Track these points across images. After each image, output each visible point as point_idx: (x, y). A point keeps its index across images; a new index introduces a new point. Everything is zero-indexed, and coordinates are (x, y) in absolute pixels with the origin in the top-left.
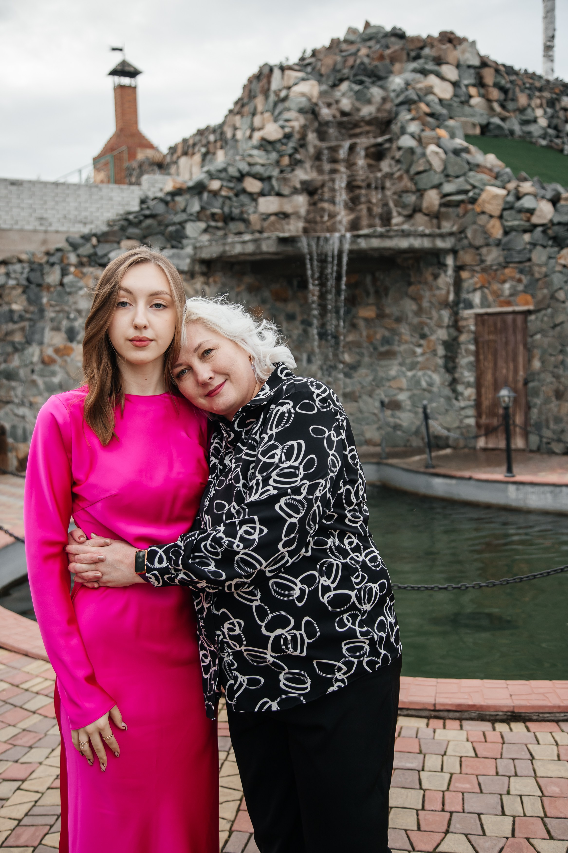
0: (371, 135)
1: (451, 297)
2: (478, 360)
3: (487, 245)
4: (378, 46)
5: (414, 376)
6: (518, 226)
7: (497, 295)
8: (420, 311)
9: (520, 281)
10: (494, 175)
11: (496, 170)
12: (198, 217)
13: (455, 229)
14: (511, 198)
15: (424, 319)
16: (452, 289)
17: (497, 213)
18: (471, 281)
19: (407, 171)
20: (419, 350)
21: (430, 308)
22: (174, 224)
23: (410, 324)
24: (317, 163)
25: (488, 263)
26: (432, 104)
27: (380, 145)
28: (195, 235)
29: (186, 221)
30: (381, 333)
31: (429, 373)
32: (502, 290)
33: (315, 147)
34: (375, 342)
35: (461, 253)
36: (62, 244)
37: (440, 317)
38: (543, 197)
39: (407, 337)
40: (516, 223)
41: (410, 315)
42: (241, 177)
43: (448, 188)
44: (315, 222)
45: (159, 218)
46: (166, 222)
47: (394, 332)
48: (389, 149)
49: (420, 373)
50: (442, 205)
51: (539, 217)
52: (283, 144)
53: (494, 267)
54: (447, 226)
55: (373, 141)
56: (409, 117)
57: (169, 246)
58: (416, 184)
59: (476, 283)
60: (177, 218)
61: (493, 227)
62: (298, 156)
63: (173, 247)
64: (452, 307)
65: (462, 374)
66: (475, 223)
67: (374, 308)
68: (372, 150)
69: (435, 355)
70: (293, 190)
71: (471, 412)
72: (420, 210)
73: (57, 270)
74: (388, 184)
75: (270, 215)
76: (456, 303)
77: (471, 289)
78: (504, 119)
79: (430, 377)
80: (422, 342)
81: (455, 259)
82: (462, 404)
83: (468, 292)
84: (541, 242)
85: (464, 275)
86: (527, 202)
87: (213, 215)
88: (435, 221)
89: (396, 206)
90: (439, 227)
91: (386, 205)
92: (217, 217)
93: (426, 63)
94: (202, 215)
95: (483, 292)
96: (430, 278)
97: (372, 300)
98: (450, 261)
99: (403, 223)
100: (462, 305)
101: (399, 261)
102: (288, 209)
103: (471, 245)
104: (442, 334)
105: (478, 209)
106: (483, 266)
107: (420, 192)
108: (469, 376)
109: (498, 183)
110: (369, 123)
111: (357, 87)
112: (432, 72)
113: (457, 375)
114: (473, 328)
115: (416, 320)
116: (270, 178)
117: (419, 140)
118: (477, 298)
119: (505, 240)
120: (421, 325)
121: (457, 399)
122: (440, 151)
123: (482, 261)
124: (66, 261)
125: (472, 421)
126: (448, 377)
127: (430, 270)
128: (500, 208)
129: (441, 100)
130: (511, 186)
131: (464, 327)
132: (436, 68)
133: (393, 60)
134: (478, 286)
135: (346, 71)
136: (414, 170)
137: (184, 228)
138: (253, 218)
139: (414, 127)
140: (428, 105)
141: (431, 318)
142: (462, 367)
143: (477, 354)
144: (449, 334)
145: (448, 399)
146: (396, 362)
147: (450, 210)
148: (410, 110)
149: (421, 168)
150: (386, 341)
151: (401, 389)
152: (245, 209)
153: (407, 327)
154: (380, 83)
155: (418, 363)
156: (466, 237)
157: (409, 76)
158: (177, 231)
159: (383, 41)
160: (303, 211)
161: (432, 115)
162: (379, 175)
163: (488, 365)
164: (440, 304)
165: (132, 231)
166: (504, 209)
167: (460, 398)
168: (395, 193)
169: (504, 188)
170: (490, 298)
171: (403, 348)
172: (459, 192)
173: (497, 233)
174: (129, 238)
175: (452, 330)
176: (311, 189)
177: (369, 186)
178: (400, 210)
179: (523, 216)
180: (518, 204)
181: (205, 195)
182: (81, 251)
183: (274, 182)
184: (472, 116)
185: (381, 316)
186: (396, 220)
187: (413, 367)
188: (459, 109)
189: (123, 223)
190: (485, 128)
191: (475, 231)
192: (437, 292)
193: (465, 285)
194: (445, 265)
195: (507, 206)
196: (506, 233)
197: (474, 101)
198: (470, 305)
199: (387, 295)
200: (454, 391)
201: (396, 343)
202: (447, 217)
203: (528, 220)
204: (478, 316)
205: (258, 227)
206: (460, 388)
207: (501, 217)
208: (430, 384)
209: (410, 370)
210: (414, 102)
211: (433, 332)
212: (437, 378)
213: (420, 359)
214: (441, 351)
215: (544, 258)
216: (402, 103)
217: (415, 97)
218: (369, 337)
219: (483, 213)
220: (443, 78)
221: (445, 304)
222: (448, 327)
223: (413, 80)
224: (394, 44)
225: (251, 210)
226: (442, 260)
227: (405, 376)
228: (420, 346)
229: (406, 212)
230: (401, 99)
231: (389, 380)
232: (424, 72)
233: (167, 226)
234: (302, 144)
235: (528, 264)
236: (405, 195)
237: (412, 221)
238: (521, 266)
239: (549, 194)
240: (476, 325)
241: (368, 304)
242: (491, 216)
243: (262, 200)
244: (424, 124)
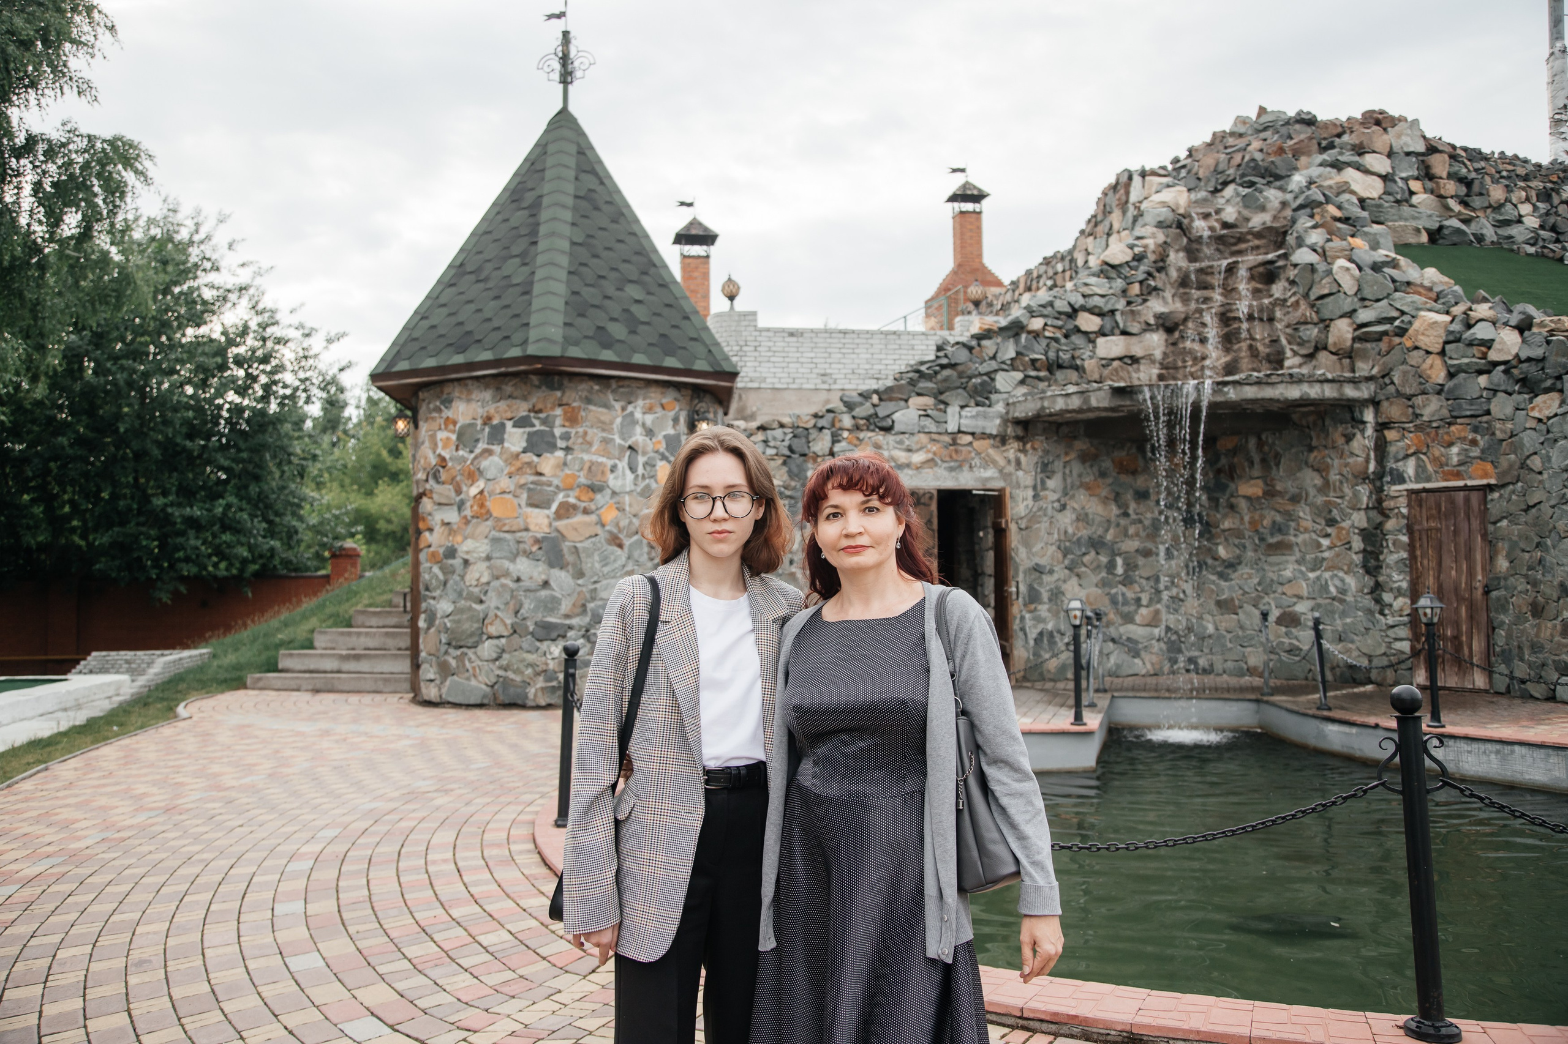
0: (1262, 250)
1: (1372, 467)
2: (1413, 557)
3: (1424, 393)
4: (1276, 137)
5: (1318, 578)
6: (1467, 364)
7: (1440, 463)
8: (1326, 486)
9: (1474, 443)
10: (1434, 295)
11: (1437, 289)
12: (1013, 365)
13: (1375, 371)
14: (1456, 327)
15: (1332, 497)
16: (1372, 454)
17: (1437, 348)
18: (1400, 444)
19: (1306, 296)
20: (1325, 542)
21: (1341, 482)
22: (980, 375)
23: (1312, 505)
24: (1182, 290)
25: (1425, 418)
26: (1346, 205)
27: (1271, 262)
28: (1009, 389)
29: (996, 371)
30: (1270, 517)
31: (1341, 574)
32: (1448, 457)
33: (1179, 269)
34: (1261, 530)
35: (1385, 404)
36: (835, 404)
37: (1356, 494)
38: (1506, 324)
39: (1309, 524)
40: (1466, 360)
41: (1312, 492)
42: (1074, 312)
43: (1364, 316)
44: (1176, 368)
45: (960, 368)
46: (969, 372)
47: (1289, 516)
48: (1284, 267)
49: (1327, 575)
50: (1354, 339)
51: (1500, 350)
52: (1131, 268)
53: (1434, 425)
54: (1363, 368)
55: (1261, 258)
56: (1310, 224)
57: (972, 403)
58: (1317, 312)
59: (1409, 446)
60: (984, 368)
61: (1431, 367)
62: (1152, 283)
63: (977, 405)
64: (1372, 481)
65: (1389, 576)
66: (1404, 362)
67: (1260, 482)
68: (1261, 269)
69: (1350, 549)
70: (1144, 326)
71: (1403, 632)
72: (1325, 348)
73: (827, 435)
74: (1278, 314)
75: (1113, 360)
76: (1380, 475)
77: (1401, 456)
78: (1466, 221)
79: (1342, 580)
80: (1329, 530)
81: (1377, 413)
82: (1391, 620)
83: (1398, 461)
84: (1503, 388)
85: (1390, 435)
86: (1482, 332)
87: (1034, 361)
88: (1346, 361)
89: (1290, 343)
90: (1353, 371)
91: (1275, 341)
92: (1038, 365)
93: (1341, 154)
94: (1018, 362)
95: (1419, 459)
96: (1341, 441)
97: (1256, 472)
98: (1369, 416)
99: (1300, 366)
100: (1388, 478)
101: (1295, 417)
102: (1138, 351)
103: (1399, 394)
104: (1359, 519)
105: (1409, 344)
106: (1418, 422)
107: (1325, 324)
108: (1400, 580)
109: (1438, 306)
110: (1258, 235)
111: (1244, 191)
112: (1349, 164)
113: (1381, 579)
114: (1404, 511)
115: (1320, 500)
116: (1112, 312)
117: (1324, 254)
118: (1410, 468)
119: (1450, 384)
120: (1328, 506)
121: (1382, 613)
122: (1353, 266)
123: (1417, 416)
124: (838, 425)
125: (1405, 646)
126: (1369, 581)
127: (1340, 429)
128: (1441, 341)
129: (1362, 201)
130: (1458, 310)
131: (1391, 509)
132: (1356, 158)
133: (1297, 154)
134: (1411, 451)
135: (1231, 171)
136: (1314, 293)
137: (993, 380)
138: (1089, 364)
139: (1316, 237)
140: (1339, 208)
141: (1341, 497)
142: (1388, 566)
143: (1411, 547)
144: (1369, 520)
145: (1370, 612)
146: (1293, 558)
147: (1368, 345)
148: (1312, 216)
149: (1326, 291)
150: (1277, 528)
151: (1300, 597)
152: (1077, 353)
153: (1307, 509)
154: (1278, 183)
155: (1323, 559)
156: (1392, 383)
157: (1315, 171)
158: (983, 384)
159: (1284, 130)
160: (1158, 354)
161: (1346, 220)
162: (1266, 301)
163: (1428, 564)
164: (1355, 477)
165: (924, 384)
166: (1446, 343)
167: (1387, 612)
168: (1288, 326)
169: (1448, 313)
170: (1430, 468)
171: (1300, 539)
172: (1380, 321)
173: (1438, 375)
174: (919, 394)
175: (1373, 514)
176: (1167, 324)
177: (1250, 318)
178: (1295, 348)
179: (1475, 350)
180: (1467, 335)
181: (1024, 336)
182: (859, 412)
183: (1118, 317)
184: (1415, 218)
185: (1270, 493)
186: (1291, 361)
187: (1316, 565)
188: (1393, 211)
189: (911, 375)
190: (1435, 235)
191: (1405, 373)
192: (1351, 460)
193: (1392, 449)
194: (1364, 423)
195: (1451, 338)
196: (1451, 375)
197: (1415, 199)
198: (1400, 479)
199: (1278, 465)
200: (1378, 601)
201: (1292, 532)
202: (1364, 356)
203: (1484, 356)
204: (1411, 492)
205: (1096, 377)
206: (1387, 597)
207: (1442, 353)
208: (1343, 591)
209: (1313, 570)
210: (1320, 204)
211: (1345, 516)
212: (1351, 582)
213: (1326, 554)
214: (1357, 543)
215: (1509, 410)
216: (1301, 207)
217: (1322, 199)
218: (1253, 522)
219: (1416, 348)
220: (1367, 172)
221: (1364, 478)
222: (1367, 508)
223: (1320, 176)
224: (1299, 133)
225: (1087, 354)
226: (1357, 414)
227: (1307, 579)
228: (1327, 535)
229: (1304, 352)
230: (1299, 201)
231: (1282, 584)
232: (1338, 166)
233: (970, 378)
234: (1161, 265)
235: (1485, 418)
236: (1302, 328)
237: (1314, 363)
238: (1474, 421)
239: (1514, 319)
240: (1409, 506)
241: (1252, 478)
242: (1428, 352)
243: (1101, 341)
244: (1329, 233)
